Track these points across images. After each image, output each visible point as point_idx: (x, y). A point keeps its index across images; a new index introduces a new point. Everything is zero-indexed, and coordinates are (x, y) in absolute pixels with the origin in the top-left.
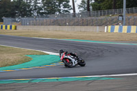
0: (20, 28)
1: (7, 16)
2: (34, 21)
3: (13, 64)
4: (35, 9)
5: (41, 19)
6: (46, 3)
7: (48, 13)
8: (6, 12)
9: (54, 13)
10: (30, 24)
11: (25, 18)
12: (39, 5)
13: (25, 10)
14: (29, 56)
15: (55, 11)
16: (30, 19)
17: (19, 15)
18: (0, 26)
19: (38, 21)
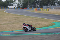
0: (50, 10)
1: (44, 5)
3: (47, 26)
4: (57, 2)
8: (44, 3)
10: (54, 9)
11: (52, 6)
13: (52, 2)
14: (54, 23)
16: (55, 6)
17: (50, 5)
18: (41, 9)
19: (58, 7)
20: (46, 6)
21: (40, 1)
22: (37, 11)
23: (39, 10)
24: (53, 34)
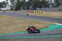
0: (44, 13)
1: (38, 7)
2: (51, 9)
4: (51, 4)
5: (54, 9)
6: (56, 1)
7: (57, 6)
8: (38, 5)
9: (59, 6)
10: (48, 11)
11: (46, 8)
12: (52, 2)
13: (46, 4)
14: (48, 25)
15: (60, 5)
16: (49, 8)
17: (44, 7)
18: (35, 12)
19: (52, 10)
20: (39, 9)
21: (33, 3)
22: (30, 13)
23: (32, 12)
24: (47, 37)
